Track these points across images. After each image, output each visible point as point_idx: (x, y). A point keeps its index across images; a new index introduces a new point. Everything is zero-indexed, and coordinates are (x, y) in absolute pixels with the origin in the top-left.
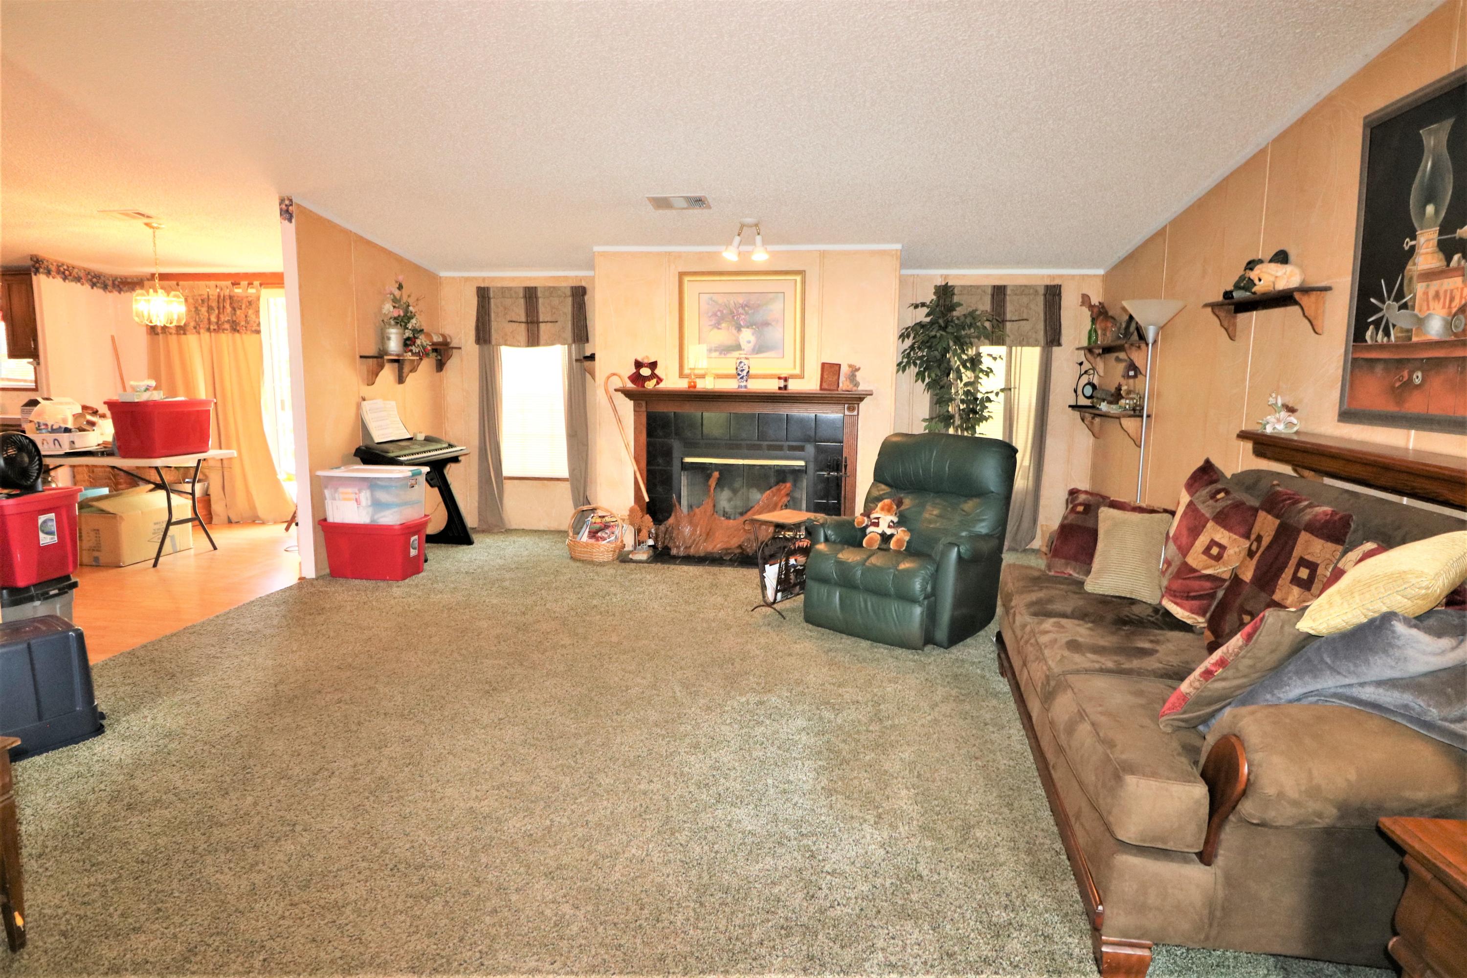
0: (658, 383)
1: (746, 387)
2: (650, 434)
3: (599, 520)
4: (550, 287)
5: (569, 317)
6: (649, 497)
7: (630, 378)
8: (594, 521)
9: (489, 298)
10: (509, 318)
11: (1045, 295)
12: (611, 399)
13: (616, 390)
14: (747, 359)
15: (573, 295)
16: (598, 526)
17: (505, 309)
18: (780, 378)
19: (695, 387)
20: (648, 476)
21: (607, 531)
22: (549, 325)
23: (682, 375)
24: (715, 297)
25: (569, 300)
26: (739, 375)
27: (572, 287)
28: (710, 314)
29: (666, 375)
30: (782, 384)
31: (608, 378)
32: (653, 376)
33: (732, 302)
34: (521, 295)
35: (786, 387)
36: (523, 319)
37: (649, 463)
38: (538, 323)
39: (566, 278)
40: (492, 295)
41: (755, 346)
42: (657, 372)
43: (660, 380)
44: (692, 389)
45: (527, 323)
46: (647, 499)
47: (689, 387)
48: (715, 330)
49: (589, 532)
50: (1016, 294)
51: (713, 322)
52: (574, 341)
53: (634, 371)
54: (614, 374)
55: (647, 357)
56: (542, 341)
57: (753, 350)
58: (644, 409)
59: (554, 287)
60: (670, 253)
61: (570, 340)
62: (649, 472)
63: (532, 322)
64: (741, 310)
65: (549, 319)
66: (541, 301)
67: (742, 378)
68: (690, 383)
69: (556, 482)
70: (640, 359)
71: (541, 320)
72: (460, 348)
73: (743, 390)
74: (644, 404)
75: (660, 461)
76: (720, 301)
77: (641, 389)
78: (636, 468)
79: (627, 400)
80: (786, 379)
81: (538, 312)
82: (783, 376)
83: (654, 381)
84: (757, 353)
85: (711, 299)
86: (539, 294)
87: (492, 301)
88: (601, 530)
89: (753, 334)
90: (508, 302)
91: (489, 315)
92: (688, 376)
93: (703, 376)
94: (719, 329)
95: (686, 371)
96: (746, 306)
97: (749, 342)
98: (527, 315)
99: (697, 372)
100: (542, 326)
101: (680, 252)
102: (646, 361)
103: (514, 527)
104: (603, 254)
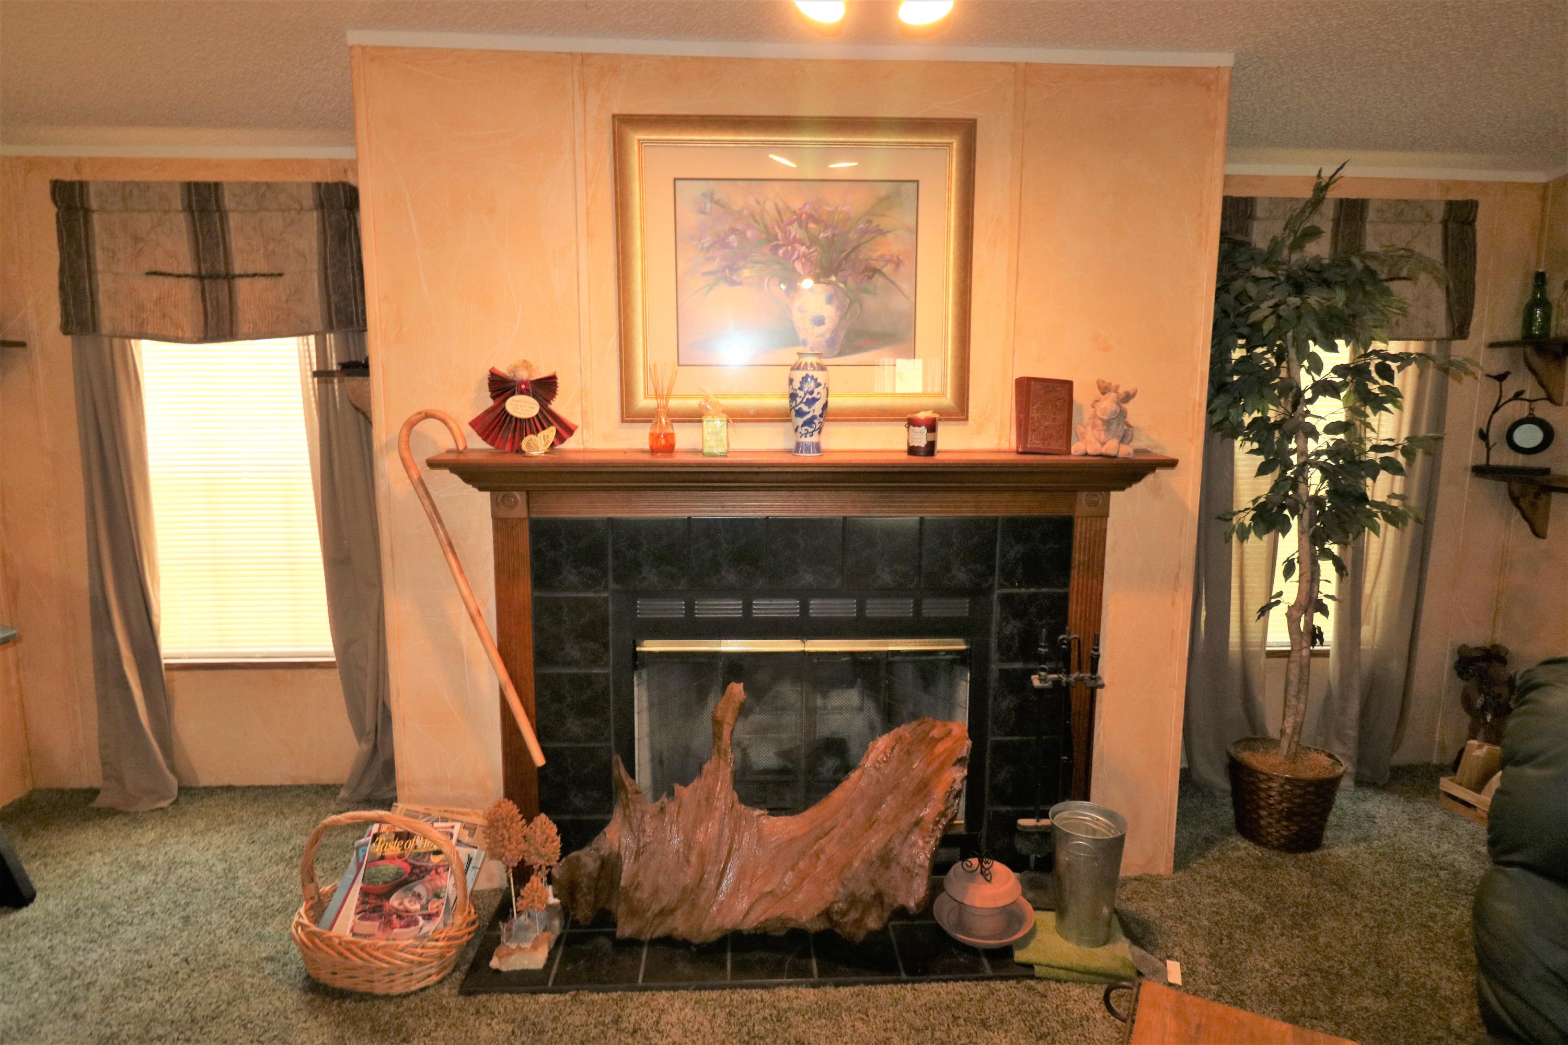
0: (560, 438)
1: (817, 447)
2: (540, 580)
3: (393, 849)
4: (257, 185)
5: (314, 263)
6: (544, 750)
7: (473, 424)
8: (378, 849)
9: (87, 212)
10: (147, 266)
11: (1445, 223)
12: (421, 485)
13: (433, 464)
14: (822, 368)
15: (321, 205)
16: (390, 869)
17: (137, 239)
18: (912, 423)
19: (670, 449)
20: (538, 694)
21: (420, 888)
22: (261, 283)
23: (629, 415)
24: (722, 192)
25: (312, 220)
26: (800, 413)
27: (318, 185)
28: (707, 241)
29: (584, 413)
30: (920, 438)
31: (411, 425)
32: (546, 418)
33: (770, 206)
34: (178, 203)
35: (931, 448)
36: (188, 267)
37: (542, 656)
38: (230, 277)
39: (306, 164)
40: (94, 203)
41: (835, 332)
42: (556, 406)
43: (565, 430)
44: (661, 459)
45: (199, 277)
46: (539, 759)
47: (653, 451)
48: (724, 288)
49: (364, 893)
50: (1385, 221)
51: (714, 266)
52: (330, 328)
53: (490, 403)
54: (428, 415)
55: (527, 365)
56: (244, 328)
57: (831, 343)
58: (520, 512)
59: (268, 185)
60: (585, 57)
61: (318, 323)
62: (542, 682)
63: (214, 276)
64: (795, 230)
65: (261, 267)
66: (234, 220)
67: (809, 423)
68: (654, 437)
69: (308, 672)
70: (503, 369)
71: (237, 269)
72: (22, 345)
73: (809, 457)
74: (520, 497)
75: (573, 651)
76: (738, 204)
77: (511, 459)
78: (505, 677)
79: (470, 490)
80: (932, 427)
81: (226, 252)
82: (922, 415)
83: (550, 433)
84: (841, 354)
85: (711, 196)
86: (228, 202)
87: (95, 217)
88: (401, 883)
89: (830, 300)
90: (143, 222)
91: (90, 258)
92: (647, 417)
93: (695, 417)
94: (733, 283)
95: (643, 402)
96: (811, 217)
97: (820, 322)
98: (198, 258)
99: (674, 403)
100: (243, 287)
101: (615, 57)
102: (523, 375)
103: (206, 780)
104: (377, 55)
